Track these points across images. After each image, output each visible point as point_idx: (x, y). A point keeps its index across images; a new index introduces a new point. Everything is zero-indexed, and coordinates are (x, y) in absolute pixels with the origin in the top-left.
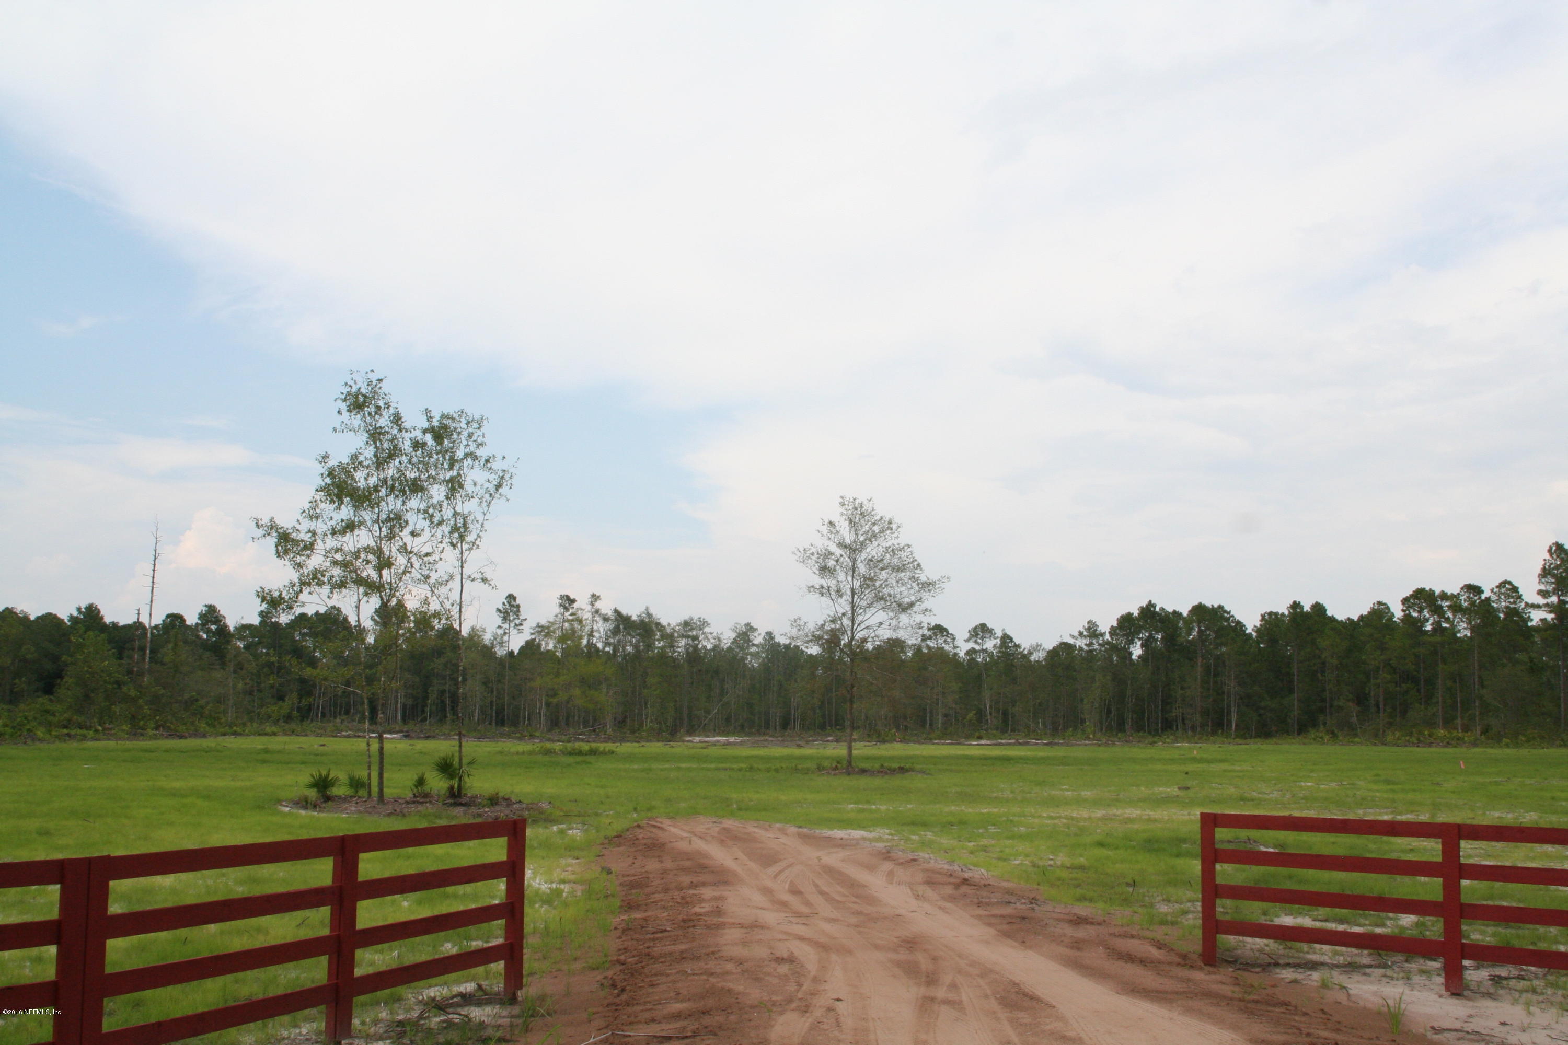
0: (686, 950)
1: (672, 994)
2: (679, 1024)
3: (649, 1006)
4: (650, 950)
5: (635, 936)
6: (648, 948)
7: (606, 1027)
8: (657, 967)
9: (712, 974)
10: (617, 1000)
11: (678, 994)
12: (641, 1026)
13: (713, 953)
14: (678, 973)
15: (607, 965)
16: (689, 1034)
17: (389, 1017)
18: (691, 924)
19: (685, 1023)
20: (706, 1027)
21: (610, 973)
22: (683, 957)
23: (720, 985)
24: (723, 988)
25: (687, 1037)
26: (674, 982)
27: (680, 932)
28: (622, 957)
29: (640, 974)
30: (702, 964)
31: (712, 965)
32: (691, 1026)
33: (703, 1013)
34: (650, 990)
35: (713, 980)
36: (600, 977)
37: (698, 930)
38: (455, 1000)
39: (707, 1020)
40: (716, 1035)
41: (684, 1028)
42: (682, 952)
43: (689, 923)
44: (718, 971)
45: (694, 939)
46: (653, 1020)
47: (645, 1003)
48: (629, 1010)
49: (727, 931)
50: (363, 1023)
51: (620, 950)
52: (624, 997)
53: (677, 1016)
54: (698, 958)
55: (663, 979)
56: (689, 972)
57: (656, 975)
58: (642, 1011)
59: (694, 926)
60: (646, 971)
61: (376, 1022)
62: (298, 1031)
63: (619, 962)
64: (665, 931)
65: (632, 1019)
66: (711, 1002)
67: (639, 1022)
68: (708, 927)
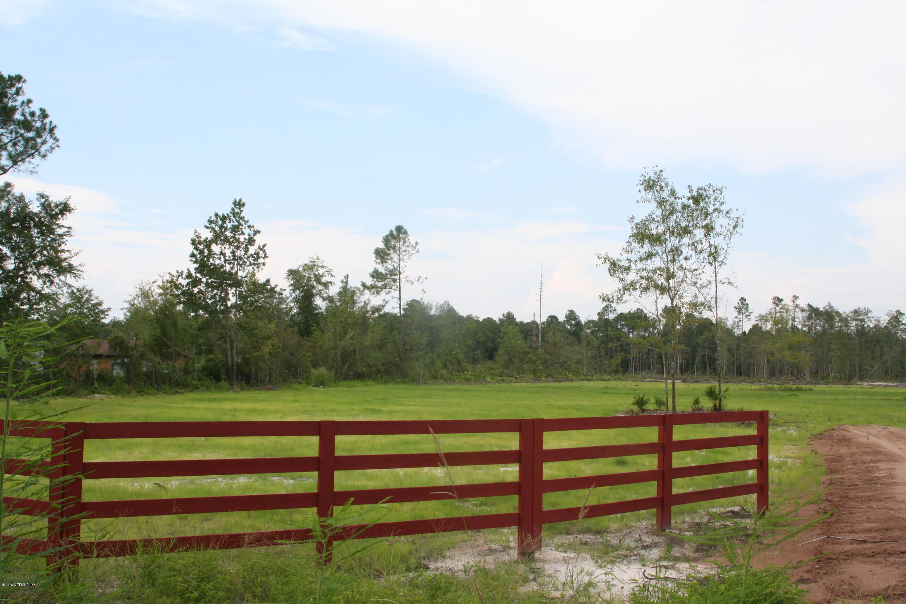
0: (872, 496)
1: (865, 518)
2: (871, 535)
3: (850, 524)
4: (848, 494)
5: (837, 487)
6: (846, 493)
7: (823, 534)
8: (852, 504)
9: (891, 509)
10: (829, 520)
11: (868, 518)
12: (846, 534)
13: (890, 498)
14: (868, 507)
15: (820, 502)
16: (878, 540)
17: (690, 521)
18: (873, 482)
19: (875, 534)
20: (890, 537)
21: (822, 506)
22: (869, 499)
23: (897, 515)
24: (899, 517)
25: (877, 542)
26: (865, 512)
27: (866, 486)
28: (830, 498)
29: (842, 507)
30: (883, 503)
31: (890, 504)
32: (879, 536)
33: (887, 530)
34: (850, 516)
35: (891, 512)
36: (816, 508)
37: (878, 485)
38: (728, 514)
39: (889, 534)
40: (897, 541)
41: (875, 537)
42: (869, 496)
43: (872, 481)
44: (895, 508)
45: (876, 490)
46: (853, 532)
47: (847, 522)
48: (837, 525)
49: (898, 487)
50: (676, 523)
51: (827, 494)
52: (833, 519)
53: (870, 530)
54: (880, 500)
55: (858, 510)
56: (875, 507)
57: (853, 508)
58: (846, 526)
59: (876, 483)
60: (846, 505)
61: (684, 522)
62: (640, 524)
63: (827, 500)
64: (857, 485)
65: (840, 530)
66: (891, 524)
67: (844, 532)
68: (885, 484)
